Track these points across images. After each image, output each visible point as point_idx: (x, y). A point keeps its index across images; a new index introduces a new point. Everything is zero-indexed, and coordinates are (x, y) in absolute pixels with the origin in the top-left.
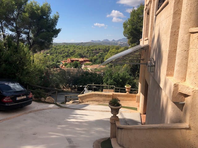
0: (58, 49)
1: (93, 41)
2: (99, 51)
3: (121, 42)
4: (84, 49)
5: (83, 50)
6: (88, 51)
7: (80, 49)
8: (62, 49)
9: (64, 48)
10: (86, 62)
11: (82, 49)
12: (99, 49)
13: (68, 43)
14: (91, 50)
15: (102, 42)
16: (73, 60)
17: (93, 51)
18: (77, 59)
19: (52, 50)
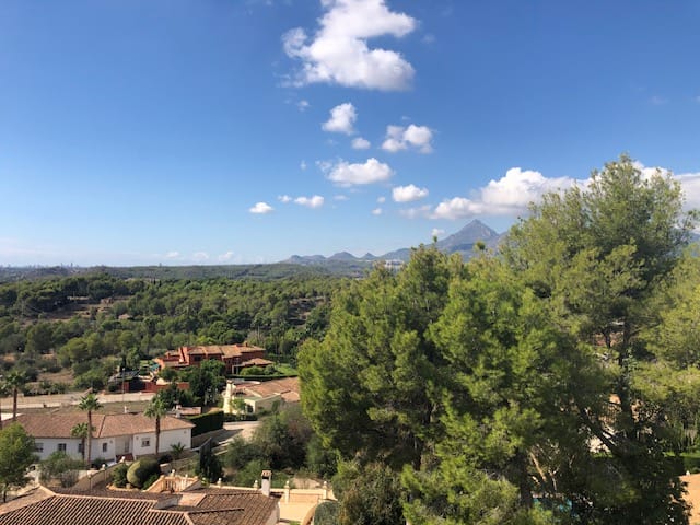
0: (163, 295)
1: (297, 257)
2: (312, 299)
3: (395, 261)
4: (258, 294)
5: (256, 298)
6: (273, 300)
7: (245, 292)
8: (176, 296)
9: (188, 291)
10: (252, 361)
11: (252, 293)
12: (315, 294)
13: (208, 267)
14: (285, 297)
15: (331, 260)
16: (200, 352)
17: (292, 298)
18: (215, 349)
19: (140, 297)
